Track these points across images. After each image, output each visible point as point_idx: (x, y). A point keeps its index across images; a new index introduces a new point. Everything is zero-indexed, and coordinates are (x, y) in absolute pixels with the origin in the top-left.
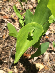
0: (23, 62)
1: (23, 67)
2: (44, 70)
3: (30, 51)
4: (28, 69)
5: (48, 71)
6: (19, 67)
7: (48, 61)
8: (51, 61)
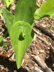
0: (2, 64)
1: (5, 69)
2: (25, 64)
3: (6, 50)
4: (10, 68)
5: (29, 63)
6: (1, 70)
7: (26, 54)
8: (27, 53)
